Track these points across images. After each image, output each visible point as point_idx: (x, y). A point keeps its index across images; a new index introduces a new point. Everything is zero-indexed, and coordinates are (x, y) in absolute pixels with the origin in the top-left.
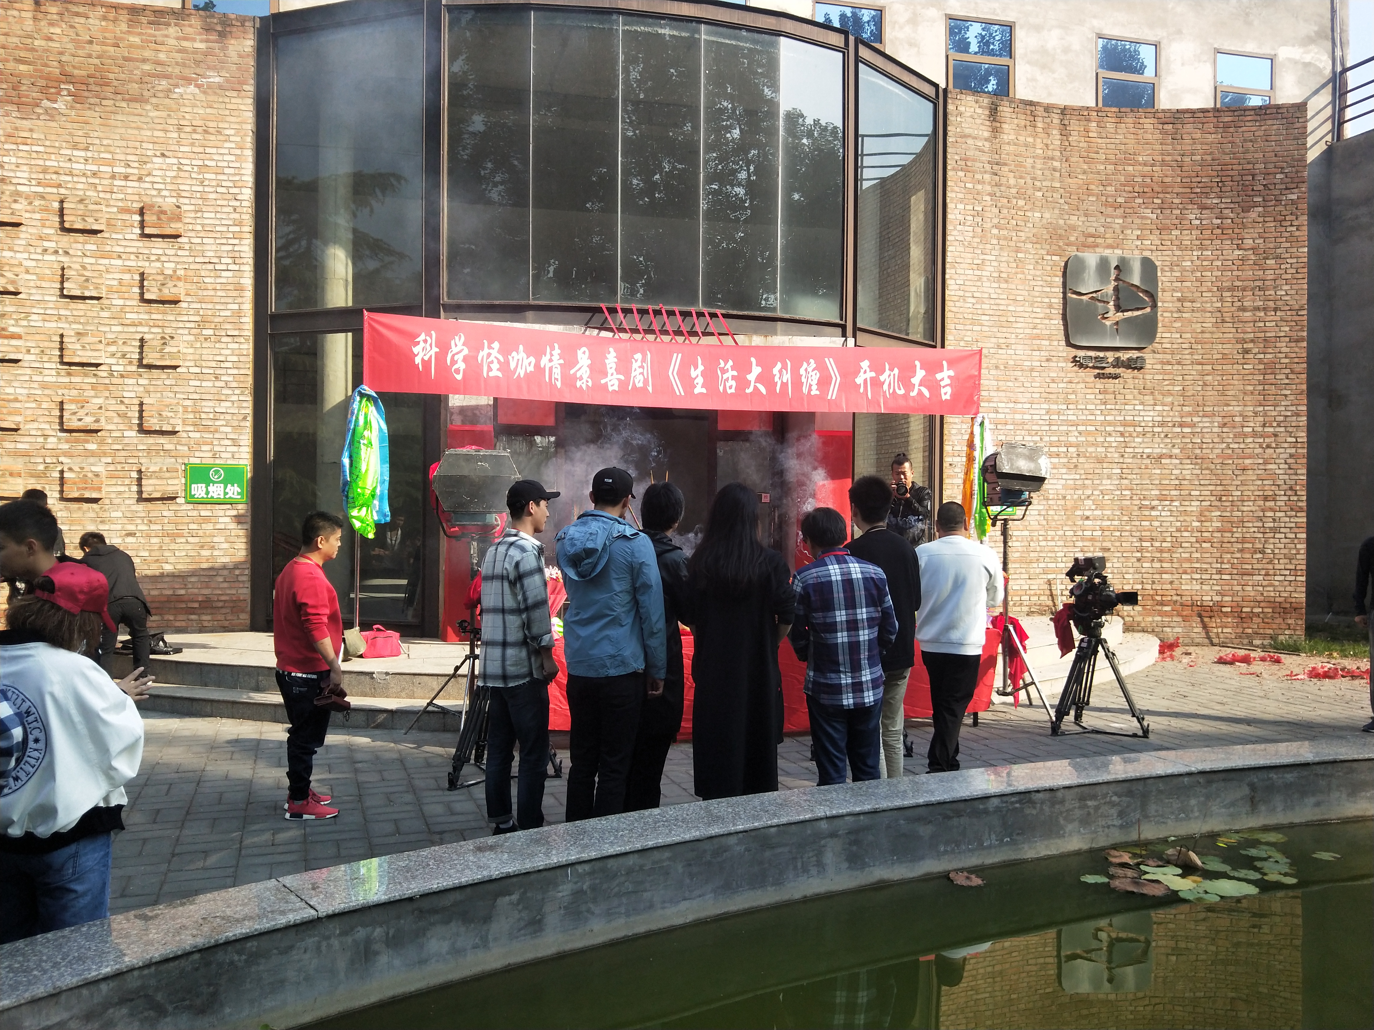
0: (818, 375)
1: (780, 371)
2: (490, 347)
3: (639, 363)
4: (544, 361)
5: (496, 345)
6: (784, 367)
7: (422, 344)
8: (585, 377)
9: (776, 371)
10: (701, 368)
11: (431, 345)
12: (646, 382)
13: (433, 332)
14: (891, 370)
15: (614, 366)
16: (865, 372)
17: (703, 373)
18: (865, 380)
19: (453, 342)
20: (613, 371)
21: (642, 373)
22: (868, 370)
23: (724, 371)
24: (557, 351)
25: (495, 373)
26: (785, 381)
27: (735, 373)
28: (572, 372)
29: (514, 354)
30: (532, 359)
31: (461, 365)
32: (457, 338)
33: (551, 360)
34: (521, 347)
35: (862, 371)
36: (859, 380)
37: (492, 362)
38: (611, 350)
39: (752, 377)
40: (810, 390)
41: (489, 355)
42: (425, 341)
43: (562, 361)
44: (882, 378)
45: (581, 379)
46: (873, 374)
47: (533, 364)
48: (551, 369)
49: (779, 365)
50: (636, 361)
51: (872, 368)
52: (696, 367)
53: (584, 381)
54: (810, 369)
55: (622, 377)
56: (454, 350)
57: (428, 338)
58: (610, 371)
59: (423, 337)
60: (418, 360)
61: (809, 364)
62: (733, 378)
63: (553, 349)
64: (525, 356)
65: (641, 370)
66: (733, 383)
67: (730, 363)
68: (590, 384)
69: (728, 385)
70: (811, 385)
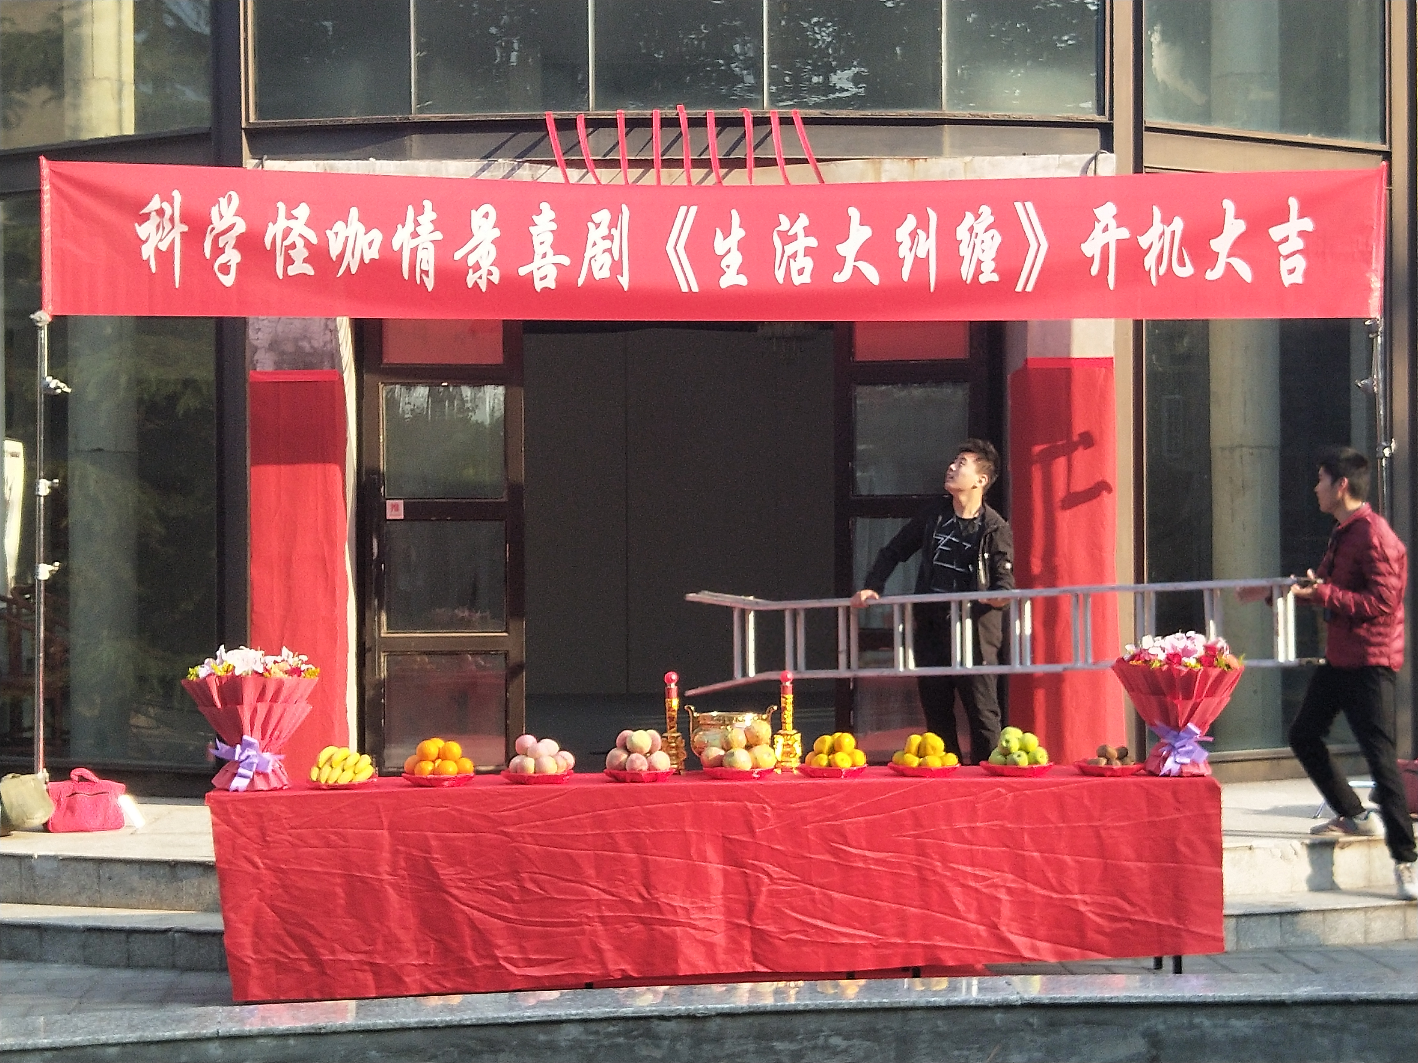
0: (998, 239)
1: (913, 235)
2: (290, 217)
3: (604, 230)
4: (401, 238)
5: (303, 211)
6: (923, 224)
7: (154, 219)
8: (486, 264)
9: (902, 234)
10: (738, 233)
11: (172, 219)
12: (616, 267)
13: (176, 194)
14: (1167, 221)
15: (549, 238)
16: (1106, 229)
17: (742, 245)
18: (1106, 248)
19: (214, 211)
20: (547, 248)
21: (609, 250)
22: (1113, 224)
23: (788, 239)
24: (429, 214)
25: (300, 267)
26: (922, 254)
27: (812, 242)
28: (458, 255)
29: (339, 226)
30: (376, 235)
31: (232, 257)
32: (223, 201)
33: (415, 235)
34: (354, 212)
35: (1099, 227)
36: (1091, 248)
37: (293, 246)
38: (545, 206)
39: (848, 249)
40: (978, 271)
41: (287, 232)
42: (161, 212)
43: (438, 236)
44: (1144, 241)
45: (477, 267)
46: (1124, 233)
47: (376, 246)
48: (414, 251)
49: (911, 222)
50: (598, 226)
51: (1121, 220)
52: (727, 234)
53: (483, 272)
54: (979, 228)
55: (565, 260)
56: (219, 225)
57: (166, 206)
58: (539, 250)
59: (155, 203)
60: (147, 252)
61: (977, 216)
62: (809, 251)
63: (420, 211)
64: (361, 228)
65: (607, 244)
66: (808, 263)
67: (803, 220)
68: (496, 279)
69: (795, 267)
70: (980, 262)
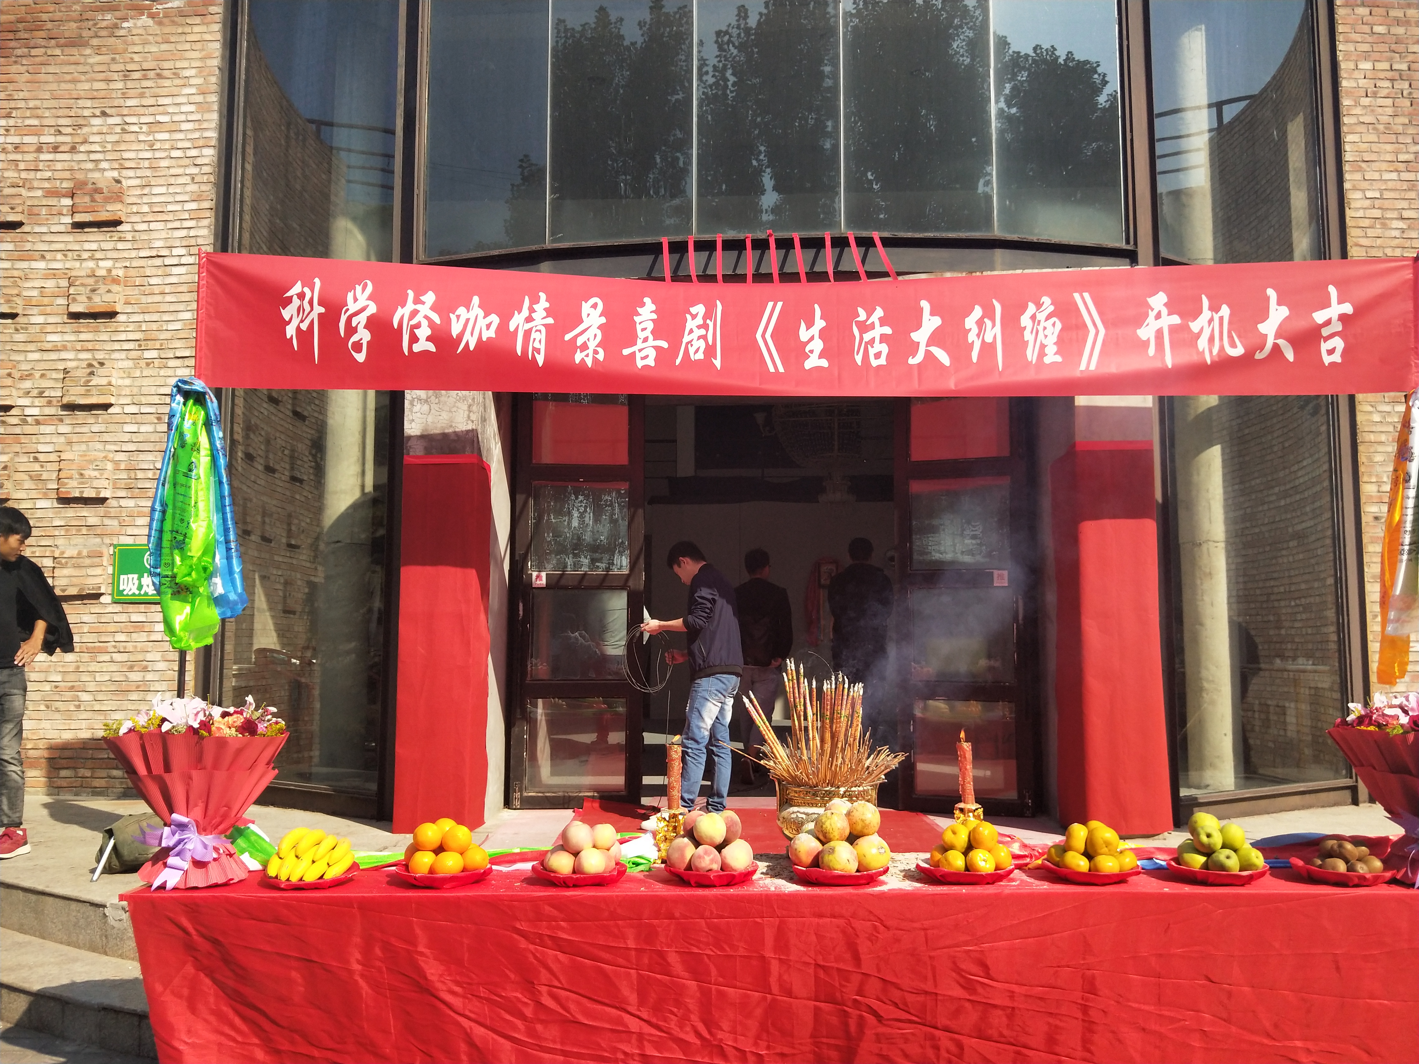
0: (1059, 326)
1: (980, 323)
2: (417, 301)
3: (699, 321)
4: (517, 321)
5: (430, 298)
6: (989, 313)
7: (296, 302)
8: (592, 345)
9: (970, 322)
10: (820, 323)
11: (311, 302)
12: (710, 351)
13: (317, 281)
14: (1215, 308)
15: (650, 326)
16: (1158, 316)
17: (823, 334)
18: (1159, 333)
19: (350, 296)
20: (648, 333)
21: (704, 337)
22: (1165, 311)
23: (864, 327)
24: (543, 303)
25: (424, 345)
26: (989, 339)
27: (887, 330)
28: (568, 337)
29: (461, 310)
30: (495, 319)
31: (364, 336)
34: (476, 300)
36: (1146, 332)
38: (647, 300)
39: (920, 336)
40: (1042, 354)
41: (414, 313)
42: (301, 296)
44: (1195, 326)
45: (584, 347)
46: (1176, 320)
47: (494, 327)
48: (528, 333)
49: (978, 312)
50: (694, 317)
52: (810, 324)
53: (590, 351)
54: (1041, 316)
55: (664, 344)
56: (352, 307)
57: (307, 290)
58: (641, 335)
59: (297, 288)
60: (290, 331)
61: (1039, 305)
62: (884, 338)
64: (481, 313)
65: (703, 332)
66: (884, 348)
67: (879, 312)
68: (601, 356)
69: (872, 352)
70: (1043, 346)
